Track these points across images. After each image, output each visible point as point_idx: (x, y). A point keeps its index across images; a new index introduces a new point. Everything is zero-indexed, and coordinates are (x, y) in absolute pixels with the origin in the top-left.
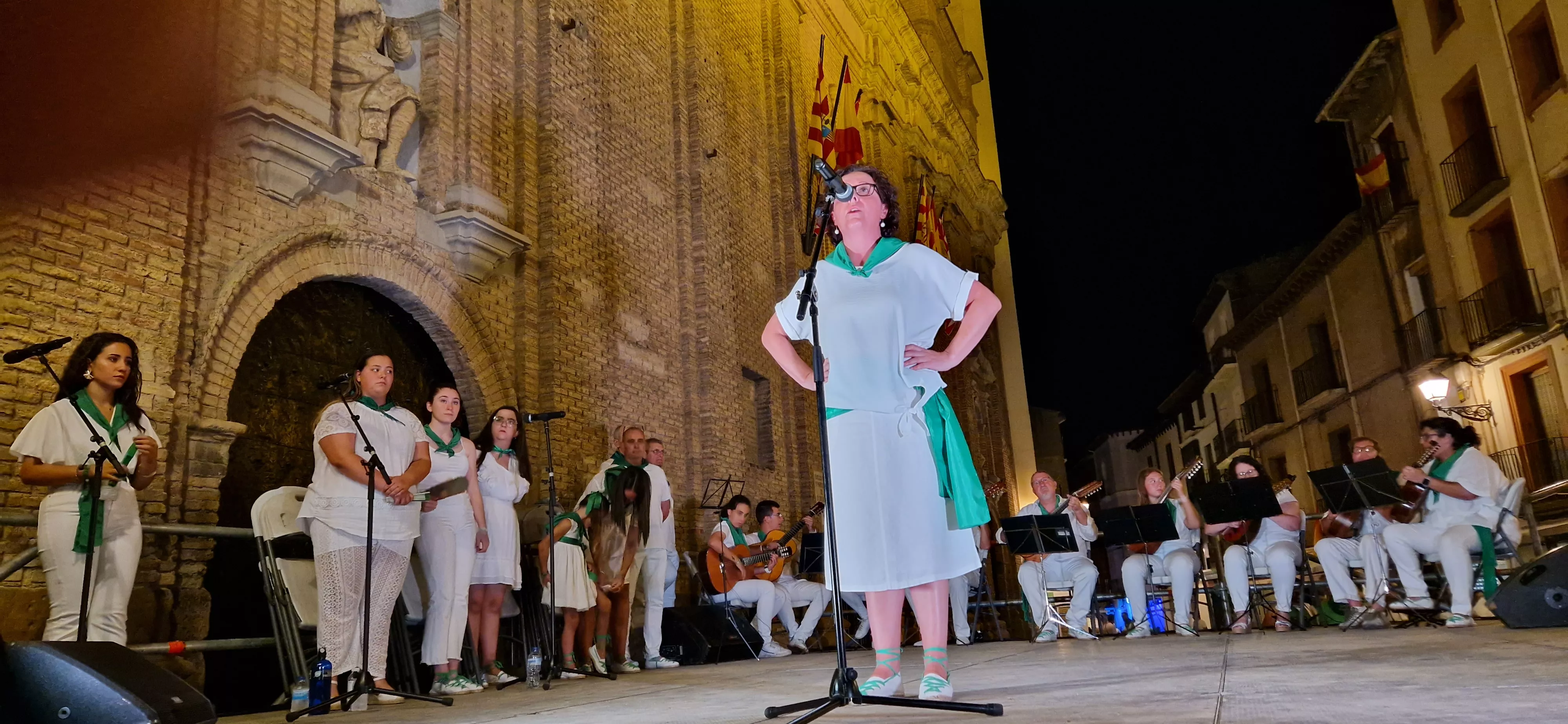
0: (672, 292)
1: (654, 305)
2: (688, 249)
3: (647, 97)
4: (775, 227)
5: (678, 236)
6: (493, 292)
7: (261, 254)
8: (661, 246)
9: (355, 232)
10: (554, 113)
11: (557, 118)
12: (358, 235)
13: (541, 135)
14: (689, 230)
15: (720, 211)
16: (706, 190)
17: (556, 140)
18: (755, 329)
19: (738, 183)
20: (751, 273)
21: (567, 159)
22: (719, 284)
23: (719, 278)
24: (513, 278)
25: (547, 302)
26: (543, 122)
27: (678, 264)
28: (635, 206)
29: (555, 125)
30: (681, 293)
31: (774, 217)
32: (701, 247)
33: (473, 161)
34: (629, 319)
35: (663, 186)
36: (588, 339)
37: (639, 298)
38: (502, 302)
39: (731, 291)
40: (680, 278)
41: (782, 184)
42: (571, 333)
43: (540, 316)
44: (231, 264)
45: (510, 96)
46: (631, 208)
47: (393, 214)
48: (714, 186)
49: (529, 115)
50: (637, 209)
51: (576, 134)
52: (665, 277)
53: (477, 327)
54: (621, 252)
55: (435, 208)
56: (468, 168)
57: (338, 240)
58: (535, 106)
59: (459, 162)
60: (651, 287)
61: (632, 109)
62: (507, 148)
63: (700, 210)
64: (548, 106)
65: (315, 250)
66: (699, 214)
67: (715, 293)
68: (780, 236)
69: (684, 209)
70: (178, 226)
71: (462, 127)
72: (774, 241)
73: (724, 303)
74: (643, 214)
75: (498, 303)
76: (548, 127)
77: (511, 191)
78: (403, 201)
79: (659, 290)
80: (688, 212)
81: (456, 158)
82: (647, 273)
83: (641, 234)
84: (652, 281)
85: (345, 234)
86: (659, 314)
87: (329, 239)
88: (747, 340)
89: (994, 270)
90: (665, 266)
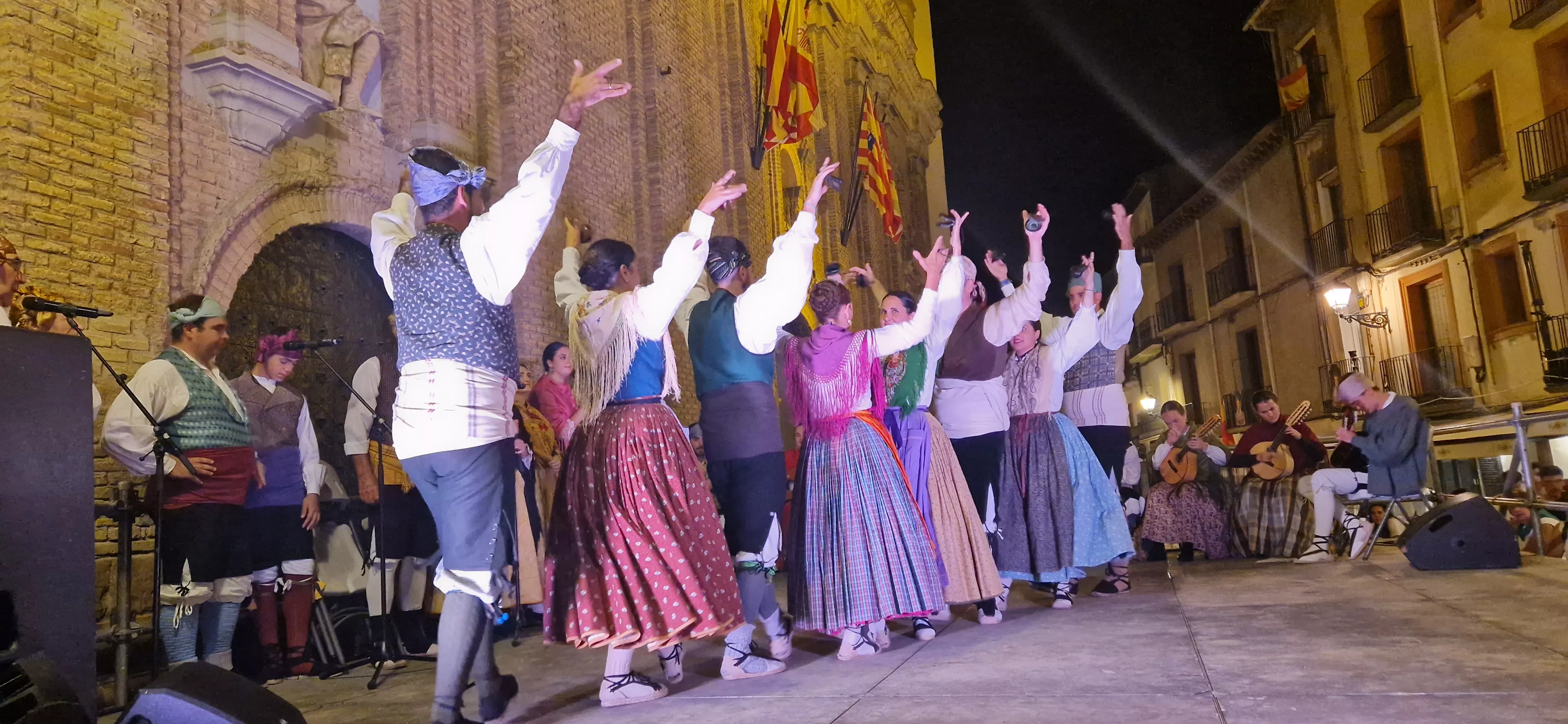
0: (628, 215)
2: (643, 170)
3: (601, 13)
4: (725, 141)
5: (633, 157)
7: (240, 209)
8: (617, 169)
9: (327, 179)
10: (514, 39)
11: (517, 45)
12: (330, 181)
13: (502, 62)
14: (644, 151)
15: (674, 130)
16: (661, 110)
17: (518, 68)
19: (689, 97)
21: (528, 87)
22: (674, 205)
23: (674, 200)
26: (503, 49)
27: (634, 186)
28: (592, 129)
29: (516, 52)
30: (637, 214)
31: (724, 130)
32: (657, 169)
33: (436, 94)
35: (618, 105)
37: (598, 224)
40: (635, 200)
41: (731, 97)
44: (209, 220)
45: (470, 22)
46: (588, 132)
47: (362, 156)
48: (668, 104)
49: (489, 41)
50: (593, 133)
51: (536, 59)
52: (621, 199)
54: (580, 178)
55: (402, 145)
56: (433, 102)
57: (311, 187)
58: (494, 32)
59: (423, 96)
60: (609, 210)
61: (587, 26)
62: (468, 77)
63: (655, 131)
64: (508, 32)
65: (290, 199)
66: (654, 134)
67: (670, 213)
68: (731, 150)
69: (639, 130)
70: (160, 189)
71: (424, 59)
72: (724, 156)
74: (600, 136)
76: (509, 54)
77: (474, 123)
78: (371, 141)
79: (616, 215)
80: (643, 133)
81: (419, 92)
82: (604, 196)
83: (598, 158)
84: (609, 204)
85: (318, 181)
87: (302, 187)
89: (928, 170)
90: (622, 189)
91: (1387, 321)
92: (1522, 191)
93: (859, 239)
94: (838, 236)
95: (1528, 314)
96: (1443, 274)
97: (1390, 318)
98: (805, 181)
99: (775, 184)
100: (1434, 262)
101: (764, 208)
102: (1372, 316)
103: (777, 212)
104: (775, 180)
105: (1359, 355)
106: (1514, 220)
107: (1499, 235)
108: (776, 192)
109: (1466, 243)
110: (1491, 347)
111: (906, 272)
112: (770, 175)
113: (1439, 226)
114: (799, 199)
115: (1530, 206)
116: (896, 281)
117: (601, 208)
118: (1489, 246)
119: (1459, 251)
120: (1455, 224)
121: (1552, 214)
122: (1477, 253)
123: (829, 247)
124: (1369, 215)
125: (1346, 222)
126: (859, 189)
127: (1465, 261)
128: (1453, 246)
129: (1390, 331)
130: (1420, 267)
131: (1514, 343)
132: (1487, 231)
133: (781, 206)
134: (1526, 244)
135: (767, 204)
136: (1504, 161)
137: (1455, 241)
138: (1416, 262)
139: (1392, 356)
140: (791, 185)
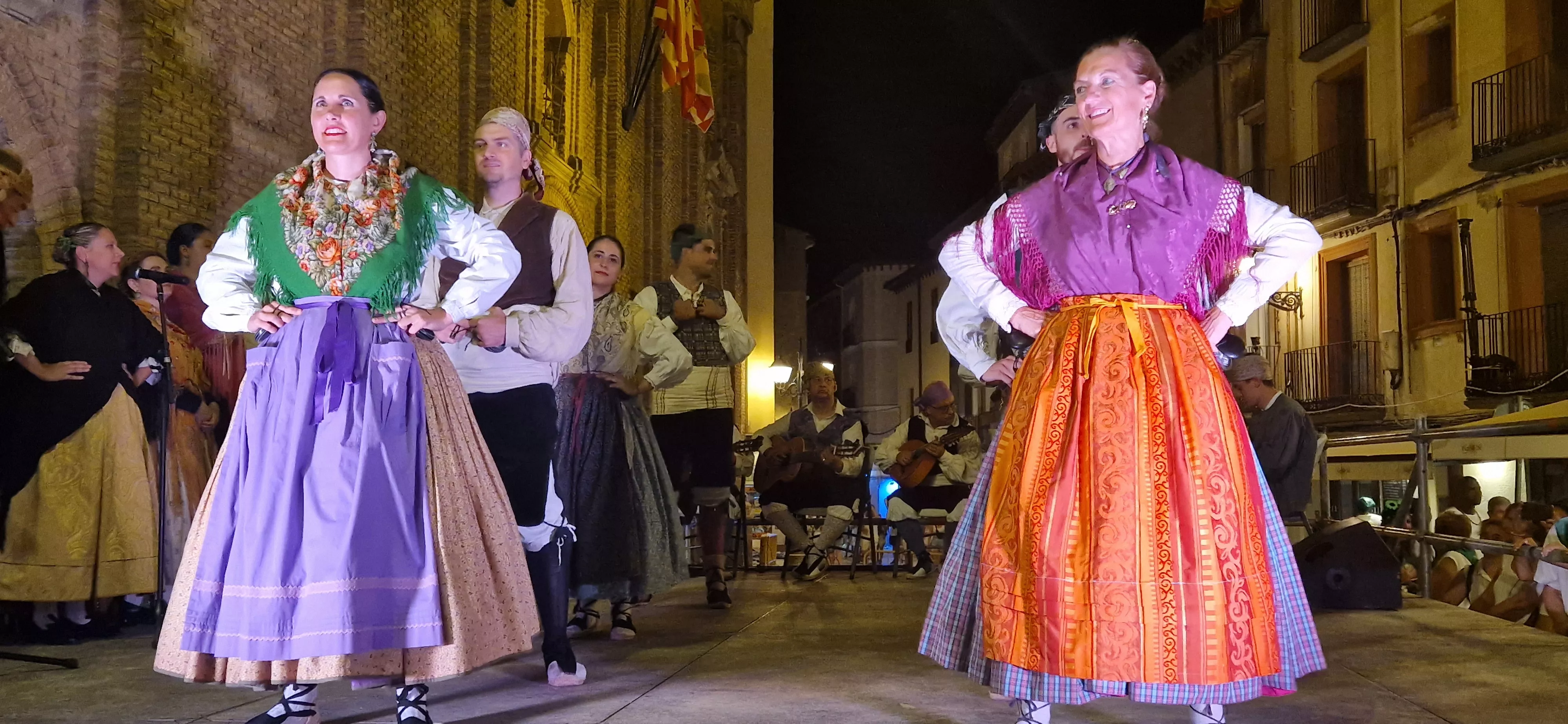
0: (313, 49)
1: (285, 67)
6: (50, 37)
18: (427, 108)
20: (427, 26)
22: (384, 43)
23: (384, 34)
24: (81, 17)
25: (132, 59)
30: (327, 51)
34: (249, 87)
36: (191, 119)
37: (264, 54)
38: (63, 53)
39: (400, 54)
40: (325, 28)
42: (168, 110)
43: (120, 78)
52: (304, 26)
53: (25, 91)
60: (284, 39)
67: (377, 56)
73: (388, 72)
75: (55, 55)
79: (294, 45)
82: (279, 18)
84: (285, 31)
86: (294, 81)
88: (416, 123)
89: (750, 37)
90: (306, 8)
91: (1299, 303)
92: (1469, 158)
93: (647, 121)
94: (619, 114)
95: (1458, 311)
96: (1368, 251)
97: (1303, 300)
98: (578, 31)
99: (535, 31)
100: (1361, 234)
101: (515, 62)
102: (1283, 296)
103: (534, 70)
104: (535, 24)
105: (1262, 343)
106: (1456, 192)
107: (1437, 209)
108: (535, 42)
109: (1399, 215)
110: (1412, 349)
111: (709, 177)
112: (529, 16)
113: (1372, 191)
114: (567, 55)
115: (1477, 176)
116: (695, 187)
117: (272, 32)
118: (1425, 222)
119: (1390, 224)
120: (1390, 190)
121: (1499, 189)
122: (1409, 228)
123: (605, 130)
124: (1295, 166)
125: (1267, 173)
126: (653, 53)
127: (1396, 237)
128: (1384, 216)
129: (1302, 316)
130: (1345, 240)
131: (1439, 344)
132: (1423, 202)
133: (540, 61)
134: (1465, 223)
135: (521, 57)
136: (1453, 117)
137: (1388, 211)
138: (1341, 233)
139: (1300, 348)
140: (557, 33)
